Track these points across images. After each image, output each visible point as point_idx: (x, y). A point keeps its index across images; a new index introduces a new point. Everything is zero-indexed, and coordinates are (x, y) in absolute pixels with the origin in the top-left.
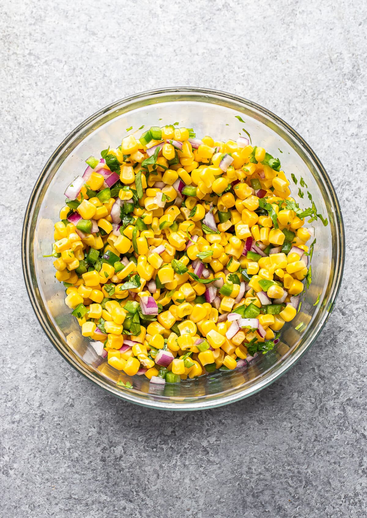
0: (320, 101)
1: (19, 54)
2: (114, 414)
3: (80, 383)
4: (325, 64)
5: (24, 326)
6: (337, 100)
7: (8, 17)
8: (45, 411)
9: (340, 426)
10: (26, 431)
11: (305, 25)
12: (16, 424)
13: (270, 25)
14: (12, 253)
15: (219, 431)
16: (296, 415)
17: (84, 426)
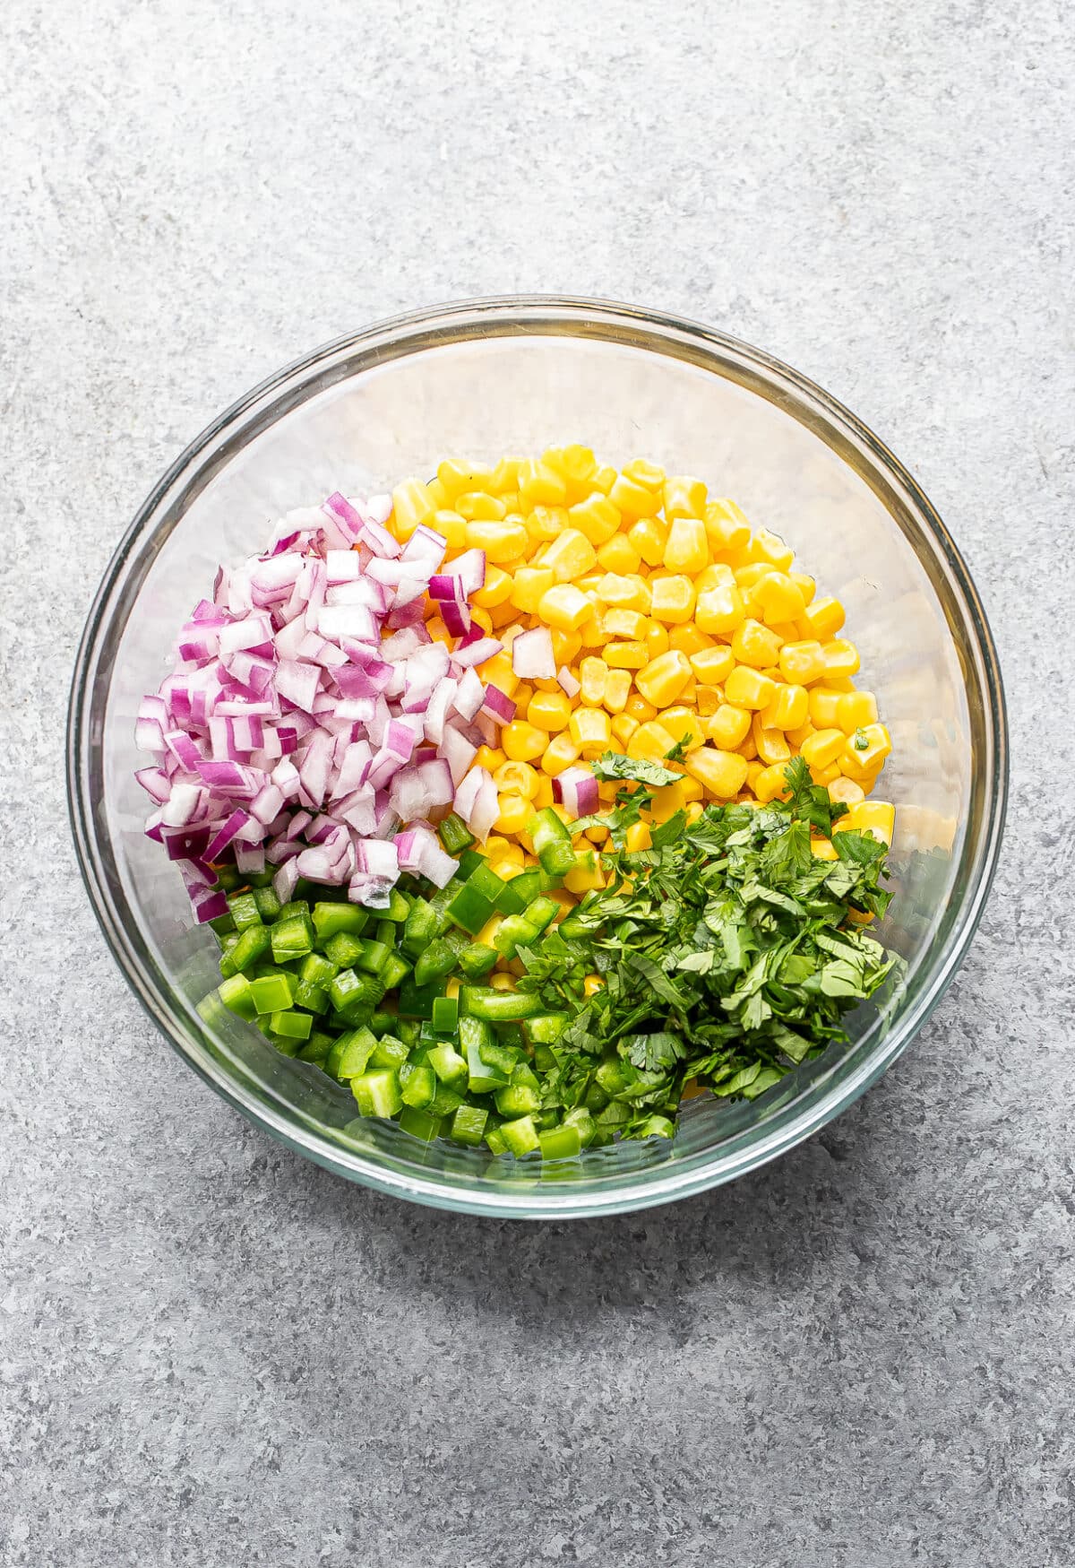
0: (1010, 585)
1: (139, 439)
2: (398, 1491)
3: (300, 1400)
4: (1025, 478)
5: (139, 1229)
6: (1061, 582)
7: (109, 331)
8: (194, 1481)
9: (1060, 1539)
10: (140, 1539)
11: (969, 364)
12: (110, 1517)
13: (868, 363)
14: (108, 1014)
15: (702, 1547)
16: (929, 1505)
17: (308, 1528)
